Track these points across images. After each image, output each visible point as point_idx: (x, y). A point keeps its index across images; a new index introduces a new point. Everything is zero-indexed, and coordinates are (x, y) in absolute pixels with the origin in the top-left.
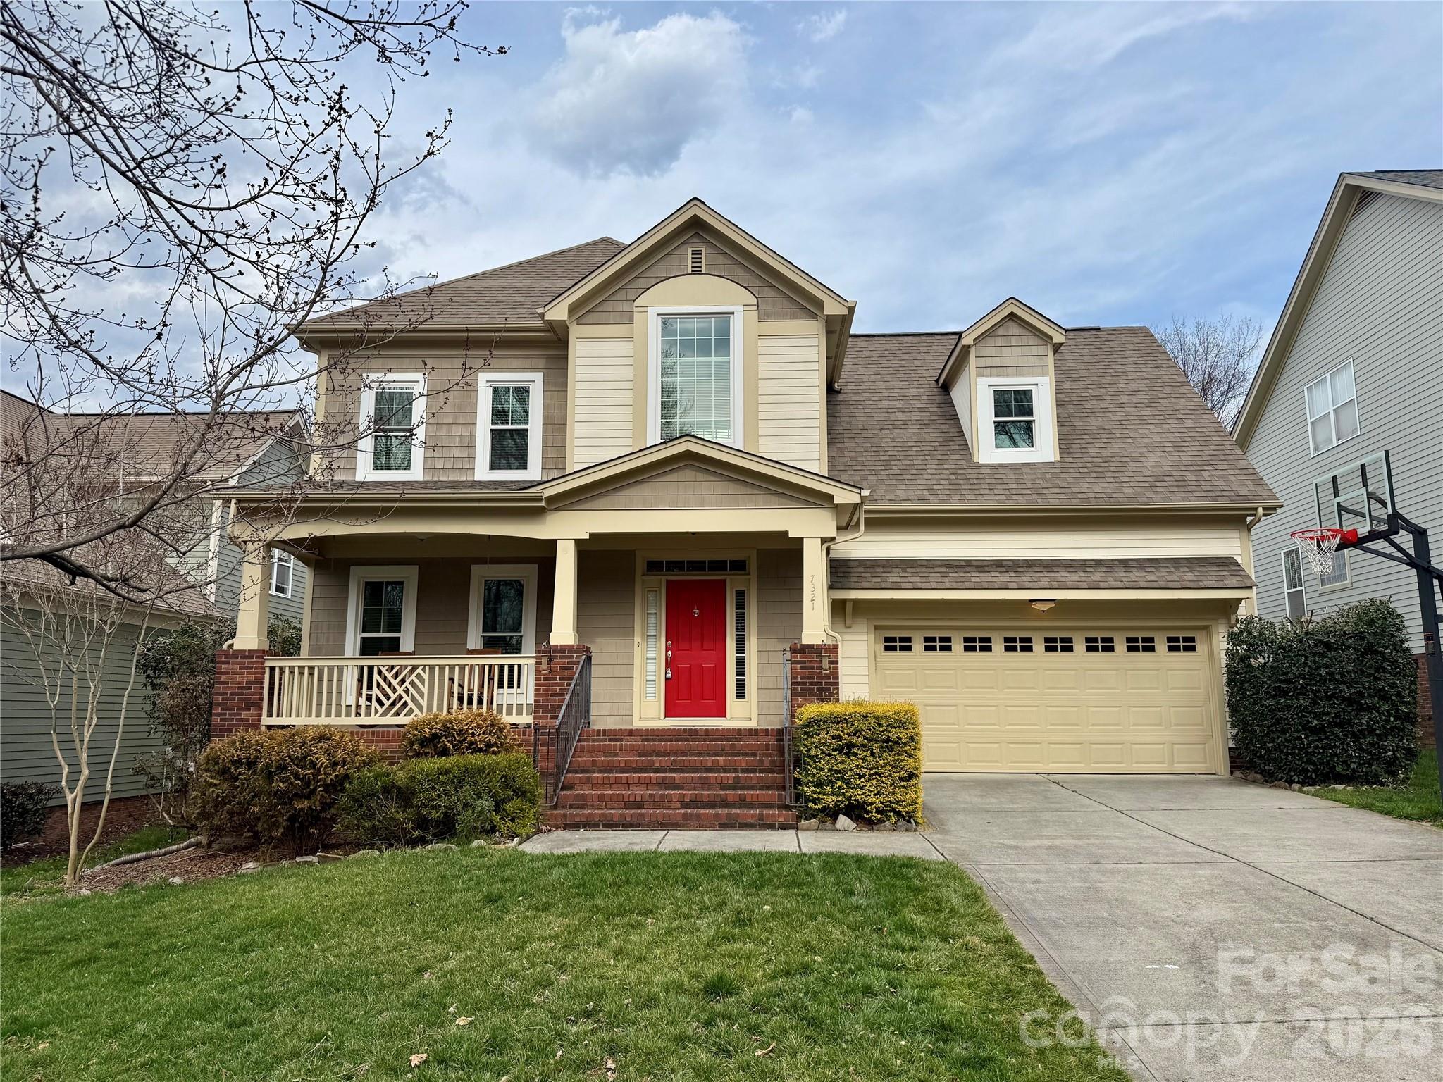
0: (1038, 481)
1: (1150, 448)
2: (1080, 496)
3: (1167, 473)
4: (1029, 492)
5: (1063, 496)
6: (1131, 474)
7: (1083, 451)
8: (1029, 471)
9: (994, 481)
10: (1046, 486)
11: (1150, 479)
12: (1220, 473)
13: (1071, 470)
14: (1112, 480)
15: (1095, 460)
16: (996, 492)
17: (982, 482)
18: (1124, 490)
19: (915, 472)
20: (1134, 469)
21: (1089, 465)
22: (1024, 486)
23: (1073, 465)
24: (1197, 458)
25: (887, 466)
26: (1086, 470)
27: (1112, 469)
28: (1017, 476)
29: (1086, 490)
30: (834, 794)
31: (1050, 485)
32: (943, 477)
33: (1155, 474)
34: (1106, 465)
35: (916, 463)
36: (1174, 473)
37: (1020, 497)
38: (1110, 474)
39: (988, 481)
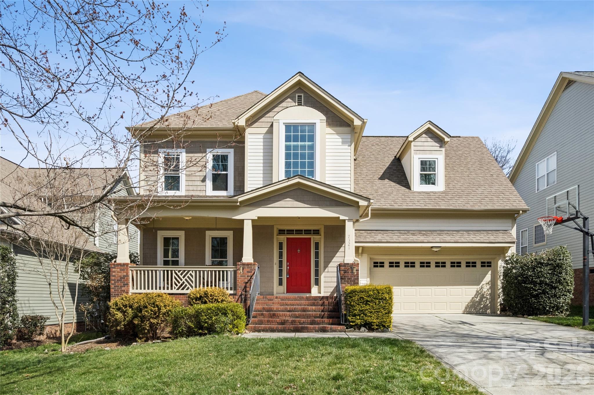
0: (436, 199)
1: (480, 186)
2: (453, 205)
3: (486, 196)
4: (433, 203)
5: (446, 205)
6: (472, 197)
7: (454, 187)
8: (433, 194)
9: (419, 198)
10: (440, 200)
11: (479, 199)
12: (506, 196)
13: (449, 195)
14: (465, 199)
15: (458, 191)
16: (420, 203)
17: (415, 198)
18: (469, 203)
19: (388, 194)
20: (473, 194)
21: (456, 193)
22: (431, 201)
23: (450, 193)
24: (497, 191)
25: (376, 191)
26: (455, 195)
27: (465, 194)
28: (428, 196)
29: (455, 203)
30: (359, 319)
31: (441, 201)
32: (399, 196)
33: (481, 197)
34: (463, 193)
35: (388, 190)
36: (489, 196)
37: (430, 205)
38: (464, 196)
39: (417, 198)
